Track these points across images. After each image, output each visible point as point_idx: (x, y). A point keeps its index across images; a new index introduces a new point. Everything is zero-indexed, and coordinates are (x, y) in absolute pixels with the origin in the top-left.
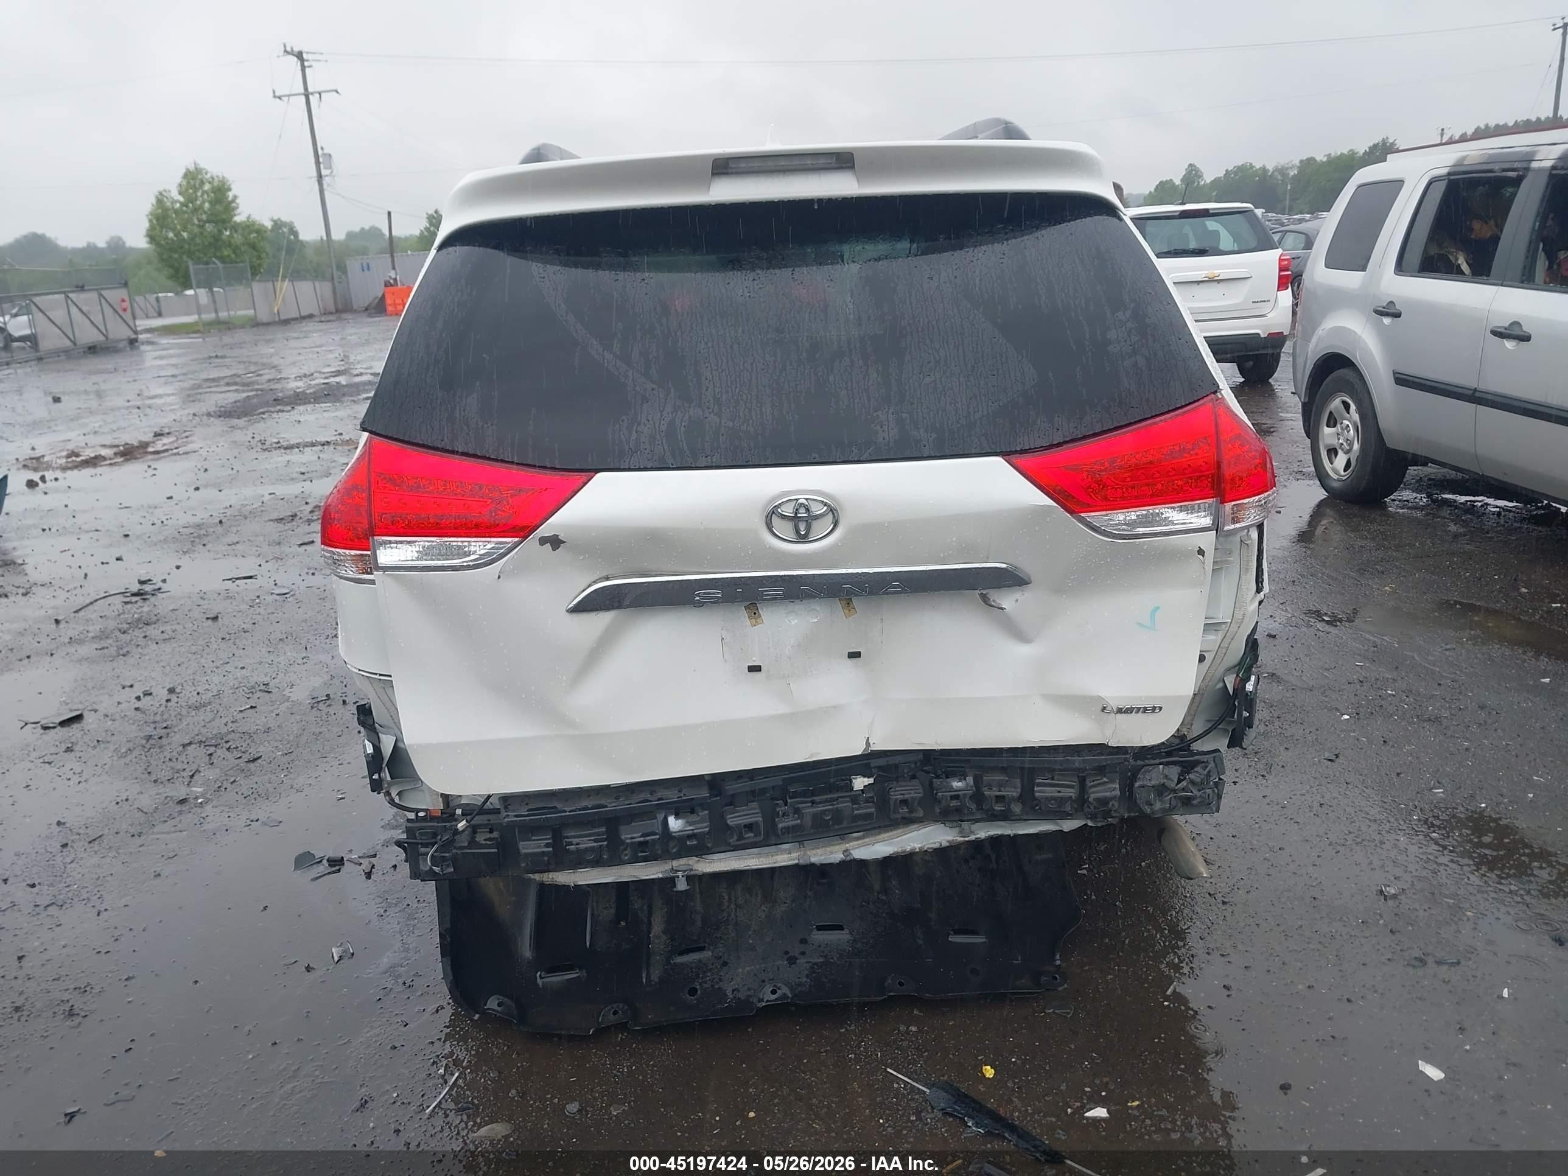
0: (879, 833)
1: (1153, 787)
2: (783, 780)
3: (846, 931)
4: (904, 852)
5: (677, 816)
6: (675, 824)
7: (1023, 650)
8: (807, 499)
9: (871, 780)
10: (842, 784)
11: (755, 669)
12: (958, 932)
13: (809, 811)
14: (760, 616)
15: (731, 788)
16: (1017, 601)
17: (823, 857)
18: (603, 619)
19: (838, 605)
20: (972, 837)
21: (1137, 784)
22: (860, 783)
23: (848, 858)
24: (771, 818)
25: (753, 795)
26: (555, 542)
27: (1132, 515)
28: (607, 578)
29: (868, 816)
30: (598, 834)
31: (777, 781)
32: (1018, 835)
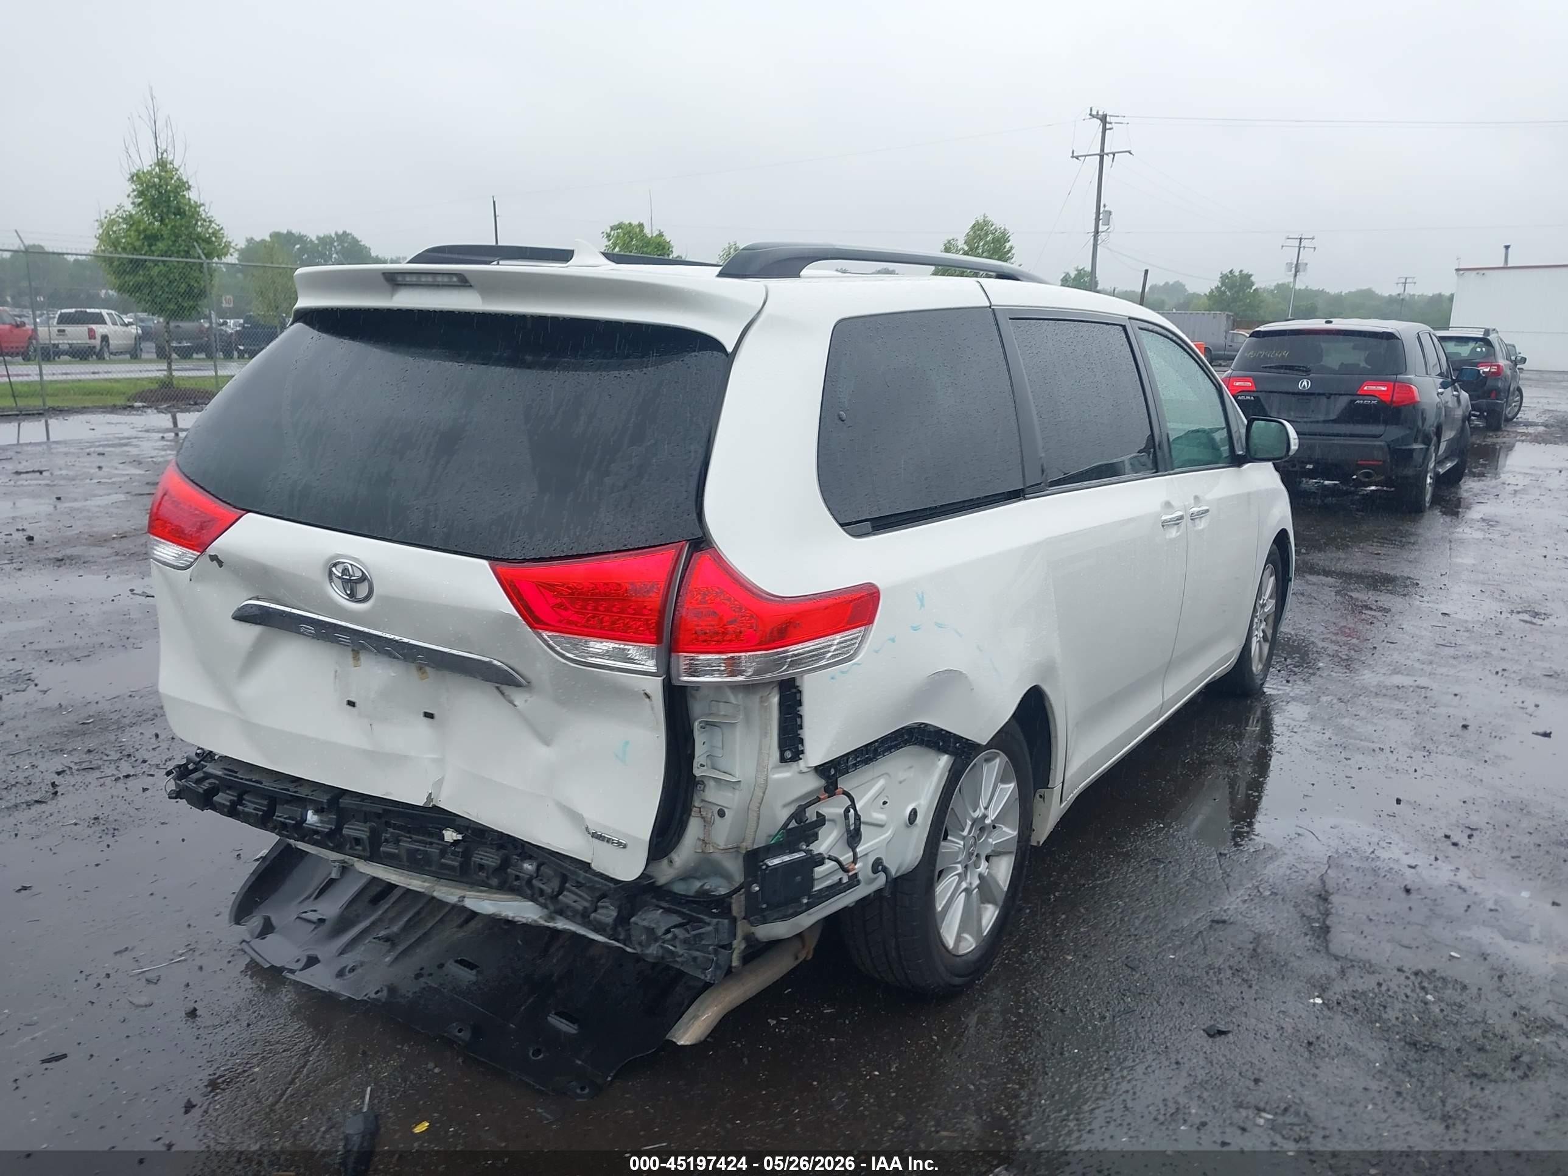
1: (644, 926)
2: (384, 810)
3: (474, 972)
4: (500, 915)
5: (316, 812)
6: (311, 817)
7: (543, 752)
8: (351, 565)
9: (460, 837)
10: (434, 830)
11: (351, 704)
12: (559, 1014)
13: (405, 844)
14: (359, 659)
15: (344, 802)
16: (526, 701)
17: (443, 895)
18: (252, 631)
19: (413, 668)
20: (551, 925)
21: (633, 919)
22: (450, 835)
23: (460, 904)
24: (375, 840)
25: (366, 817)
26: (214, 558)
28: (258, 599)
29: (452, 868)
30: (261, 805)
31: (378, 808)
32: (587, 938)
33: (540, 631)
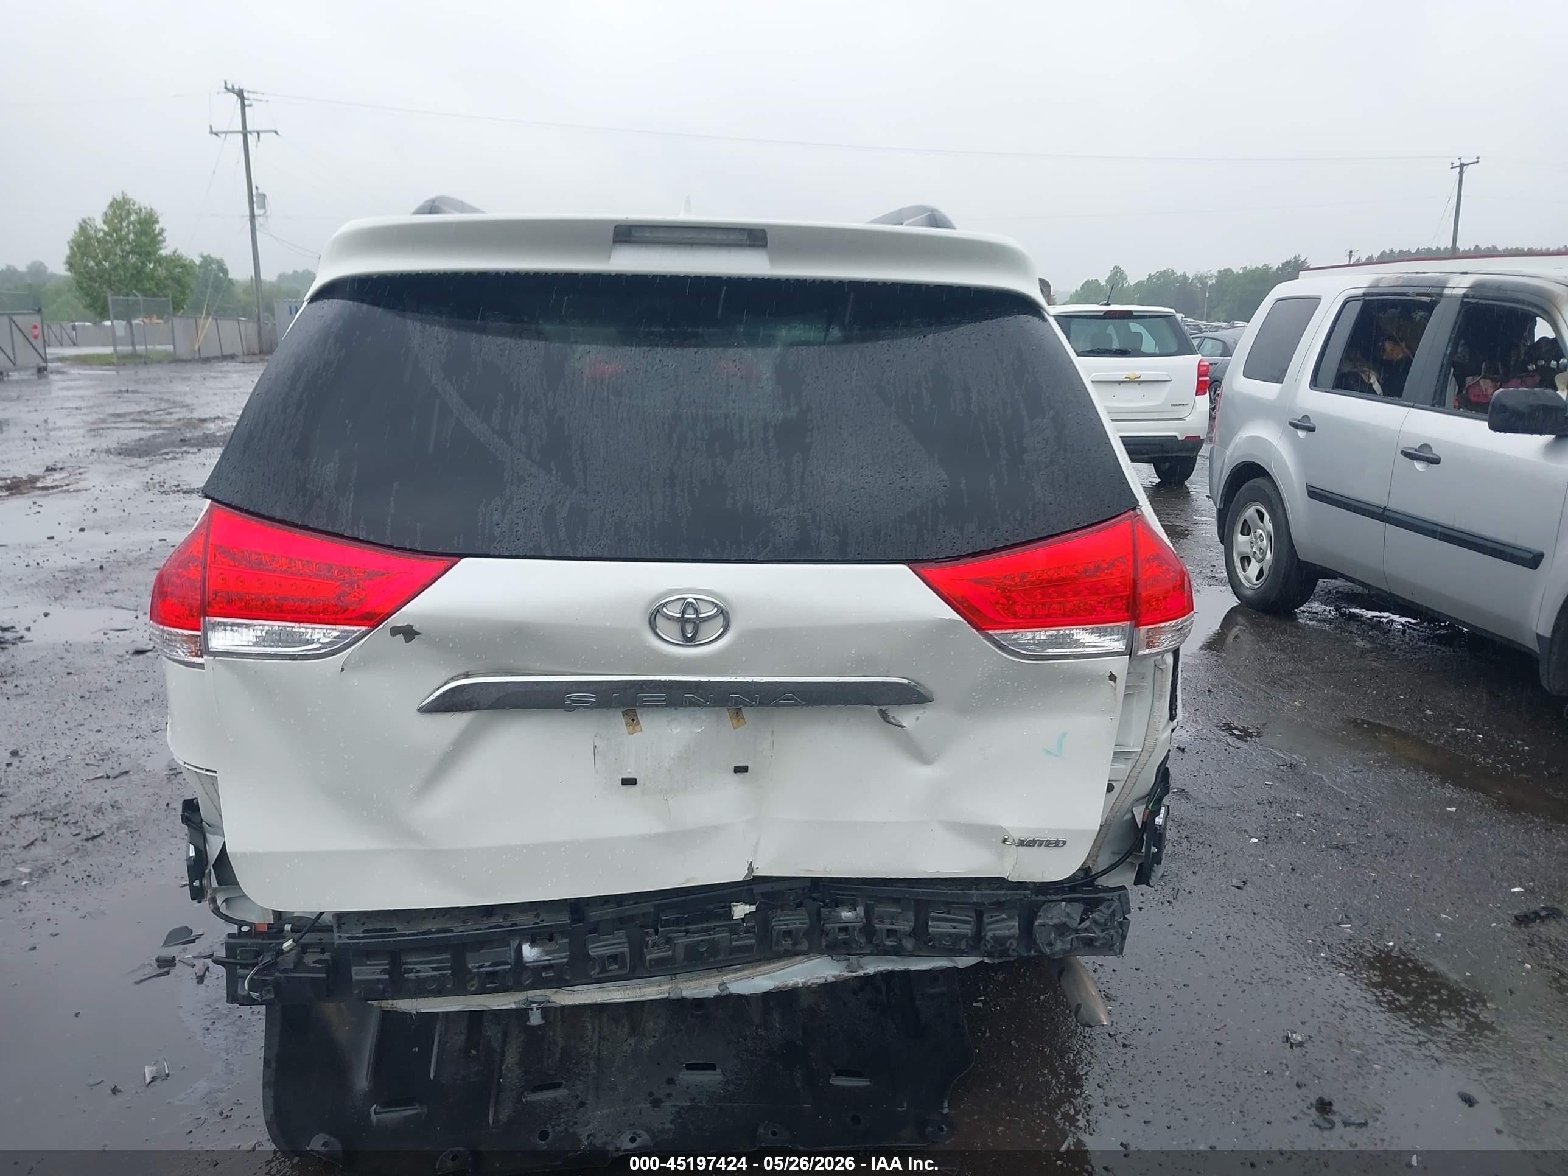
0: (760, 965)
1: (1054, 926)
2: (655, 906)
3: (719, 1071)
4: (786, 986)
5: (533, 943)
6: (529, 952)
7: (924, 772)
8: (695, 599)
9: (753, 908)
10: (721, 911)
11: (629, 782)
12: (839, 1074)
13: (682, 941)
14: (638, 723)
15: (594, 914)
16: (917, 719)
17: (695, 992)
18: (458, 722)
19: (725, 714)
20: (861, 973)
21: (1037, 923)
22: (740, 910)
23: (724, 993)
24: (638, 948)
25: (621, 922)
26: (409, 633)
27: (1042, 635)
28: (467, 676)
29: (747, 948)
30: (440, 961)
31: (648, 907)
32: (910, 971)
33: (990, 632)
